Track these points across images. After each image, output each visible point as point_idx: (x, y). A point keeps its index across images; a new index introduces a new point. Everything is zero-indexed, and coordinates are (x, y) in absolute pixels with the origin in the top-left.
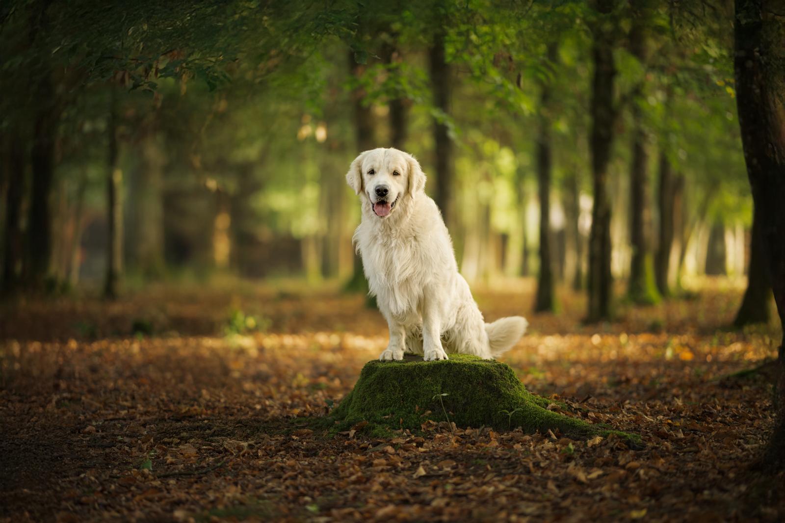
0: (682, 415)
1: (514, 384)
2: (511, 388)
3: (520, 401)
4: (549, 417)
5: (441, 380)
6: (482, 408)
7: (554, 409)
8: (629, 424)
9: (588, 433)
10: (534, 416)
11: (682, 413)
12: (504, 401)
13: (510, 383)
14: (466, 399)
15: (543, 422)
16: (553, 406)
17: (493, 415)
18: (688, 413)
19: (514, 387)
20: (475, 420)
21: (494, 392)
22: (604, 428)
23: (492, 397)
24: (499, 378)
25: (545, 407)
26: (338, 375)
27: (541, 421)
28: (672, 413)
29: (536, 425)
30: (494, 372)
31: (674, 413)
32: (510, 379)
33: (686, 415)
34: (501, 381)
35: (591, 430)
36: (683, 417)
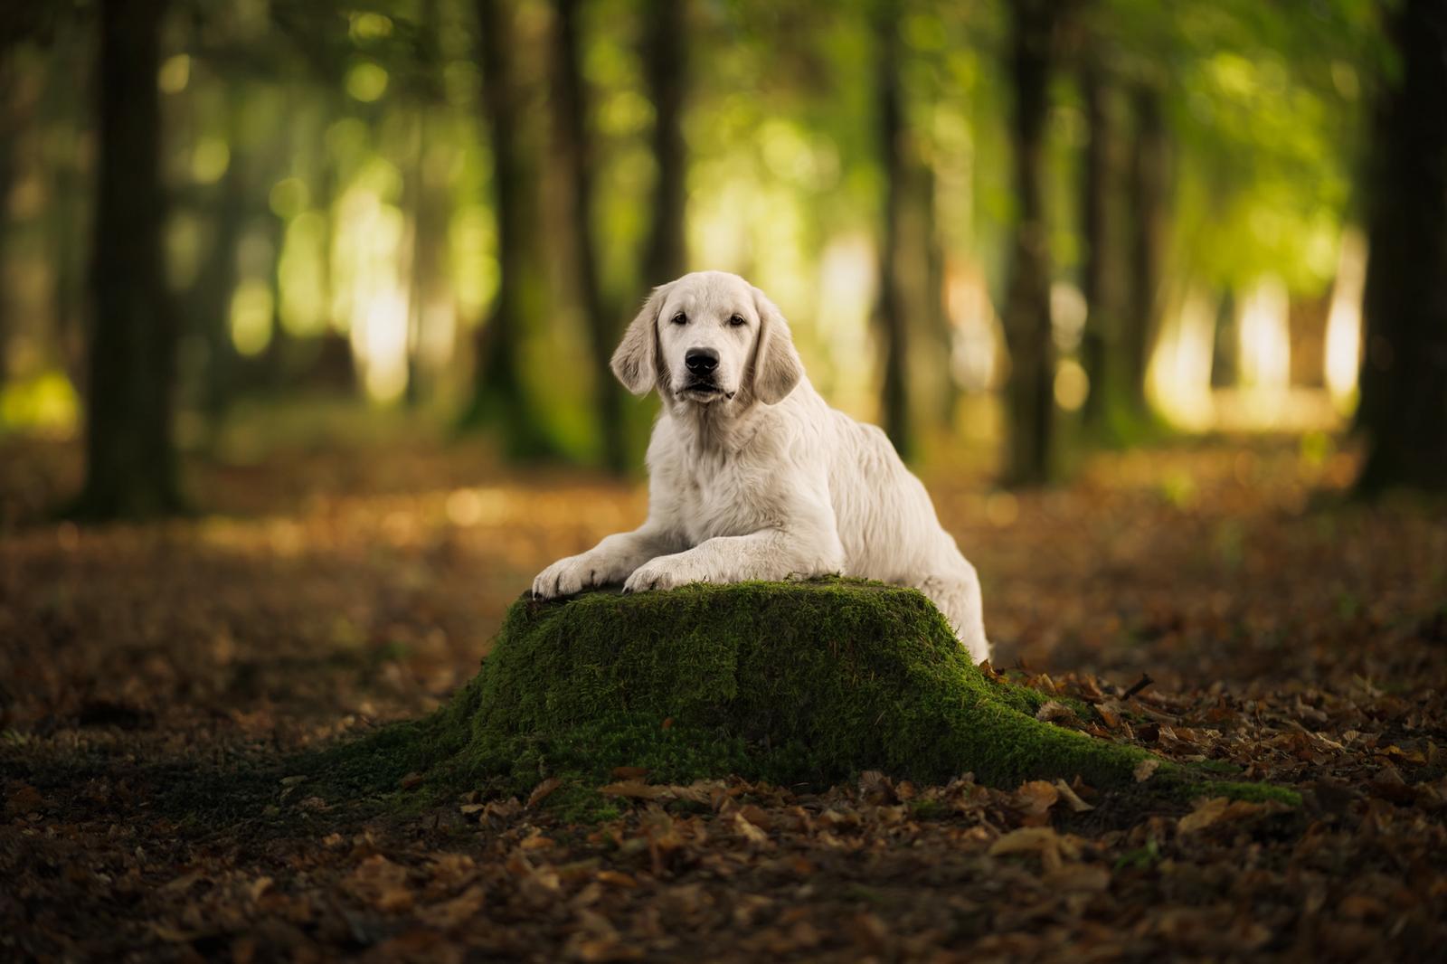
0: (1409, 727)
1: (943, 650)
2: (936, 661)
3: (964, 698)
4: (1053, 745)
5: (736, 641)
6: (855, 722)
7: (1058, 719)
8: (1279, 759)
9: (1176, 790)
10: (1009, 740)
11: (1406, 723)
12: (917, 699)
13: (932, 647)
14: (808, 693)
15: (1036, 760)
16: (1053, 711)
17: (889, 739)
18: (1424, 722)
19: (943, 657)
20: (834, 754)
21: (888, 672)
22: (1219, 774)
23: (885, 687)
24: (900, 633)
25: (1030, 711)
26: (440, 621)
27: (1031, 756)
28: (1376, 721)
29: (1016, 767)
30: (888, 615)
31: (1381, 720)
32: (931, 635)
33: (1418, 726)
34: (905, 642)
35: (1183, 783)
36: (1412, 733)
